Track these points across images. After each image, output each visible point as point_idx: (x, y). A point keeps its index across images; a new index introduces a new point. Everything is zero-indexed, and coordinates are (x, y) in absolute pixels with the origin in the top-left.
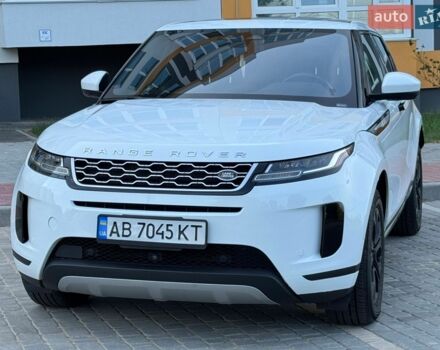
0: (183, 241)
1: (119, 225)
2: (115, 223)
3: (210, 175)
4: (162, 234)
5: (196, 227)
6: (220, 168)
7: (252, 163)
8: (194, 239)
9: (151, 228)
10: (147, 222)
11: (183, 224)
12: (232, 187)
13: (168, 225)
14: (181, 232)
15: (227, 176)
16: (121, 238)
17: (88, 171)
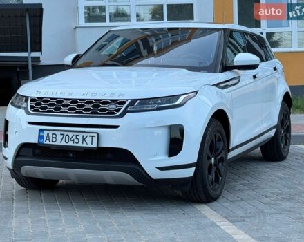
0: (85, 145)
1: (50, 135)
2: (48, 134)
3: (103, 107)
4: (73, 140)
5: (92, 136)
6: (109, 103)
7: (127, 100)
8: (91, 143)
9: (67, 137)
10: (65, 133)
11: (85, 135)
12: (114, 113)
13: (77, 136)
14: (84, 140)
15: (112, 107)
16: (51, 143)
17: (37, 104)
